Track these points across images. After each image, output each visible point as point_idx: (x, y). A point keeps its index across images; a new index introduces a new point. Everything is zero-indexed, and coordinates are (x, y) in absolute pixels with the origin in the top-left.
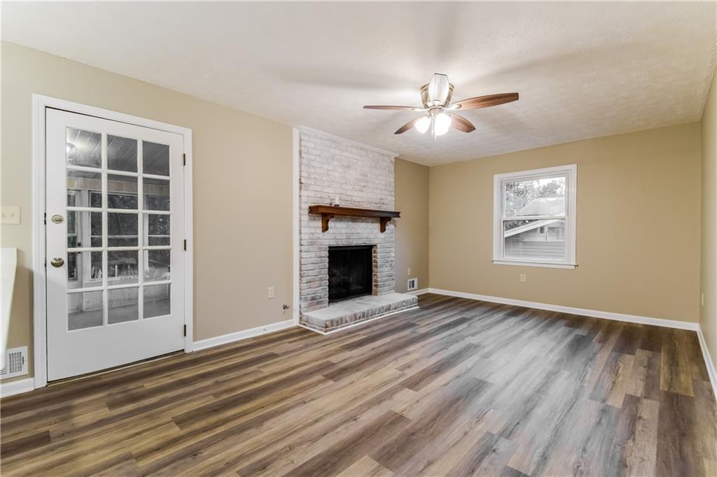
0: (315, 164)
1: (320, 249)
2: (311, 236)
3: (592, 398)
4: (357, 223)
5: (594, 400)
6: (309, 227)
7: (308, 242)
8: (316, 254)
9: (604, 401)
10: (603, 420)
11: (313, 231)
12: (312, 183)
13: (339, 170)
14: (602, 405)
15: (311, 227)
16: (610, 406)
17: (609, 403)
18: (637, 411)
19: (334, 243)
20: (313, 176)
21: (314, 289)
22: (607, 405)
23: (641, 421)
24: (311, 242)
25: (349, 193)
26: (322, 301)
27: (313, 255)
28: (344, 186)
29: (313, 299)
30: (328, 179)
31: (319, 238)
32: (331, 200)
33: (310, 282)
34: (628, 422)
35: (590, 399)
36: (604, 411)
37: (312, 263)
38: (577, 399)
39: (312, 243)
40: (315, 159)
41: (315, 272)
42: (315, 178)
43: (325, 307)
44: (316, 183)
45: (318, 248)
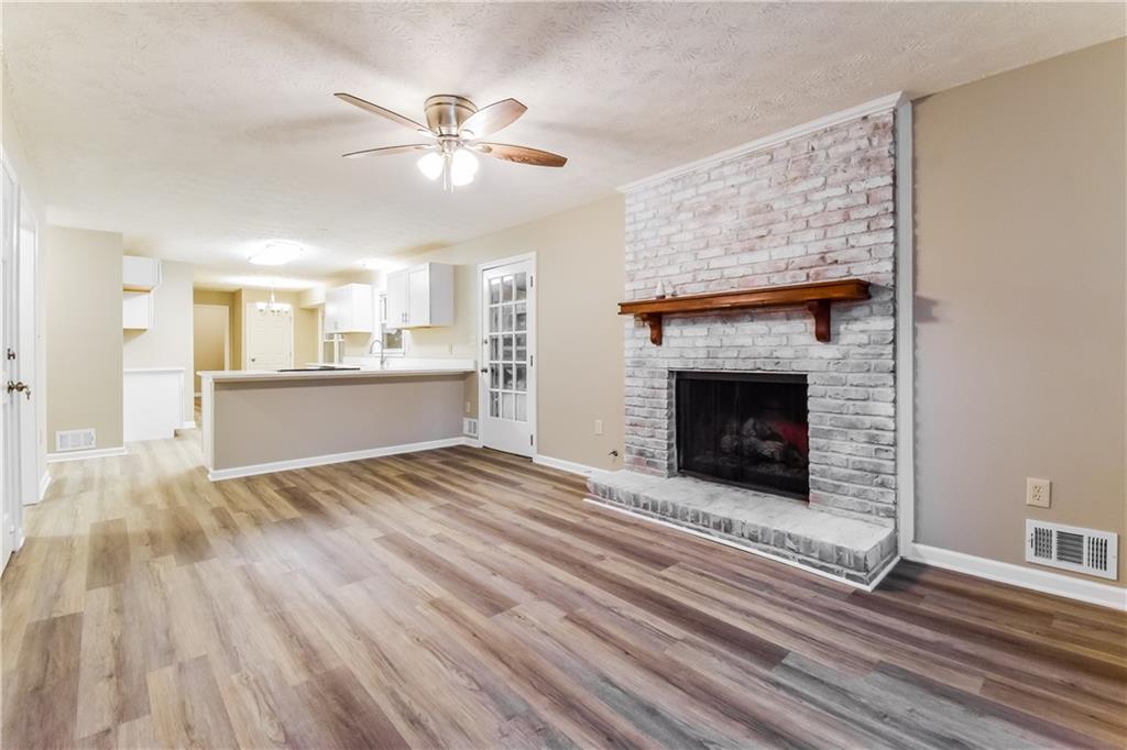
0: (646, 235)
1: (653, 375)
2: (638, 352)
3: (203, 661)
4: (736, 325)
5: (197, 659)
6: (633, 337)
7: (633, 362)
8: (645, 382)
9: (181, 667)
10: (164, 638)
11: (641, 344)
12: (641, 268)
13: (692, 226)
14: (180, 660)
15: (639, 338)
16: (166, 665)
17: (170, 671)
18: (118, 685)
19: (678, 365)
20: (641, 256)
21: (642, 439)
22: (171, 664)
23: (107, 673)
24: (638, 362)
25: (714, 264)
26: (655, 463)
27: (640, 382)
28: (702, 254)
29: (641, 453)
30: (670, 251)
31: (650, 356)
32: (674, 287)
33: (635, 425)
34: (128, 659)
35: (206, 656)
36: (170, 652)
37: (639, 396)
38: (222, 643)
39: (639, 364)
40: (645, 227)
41: (644, 412)
42: (646, 258)
43: (662, 476)
44: (646, 266)
45: (649, 372)
